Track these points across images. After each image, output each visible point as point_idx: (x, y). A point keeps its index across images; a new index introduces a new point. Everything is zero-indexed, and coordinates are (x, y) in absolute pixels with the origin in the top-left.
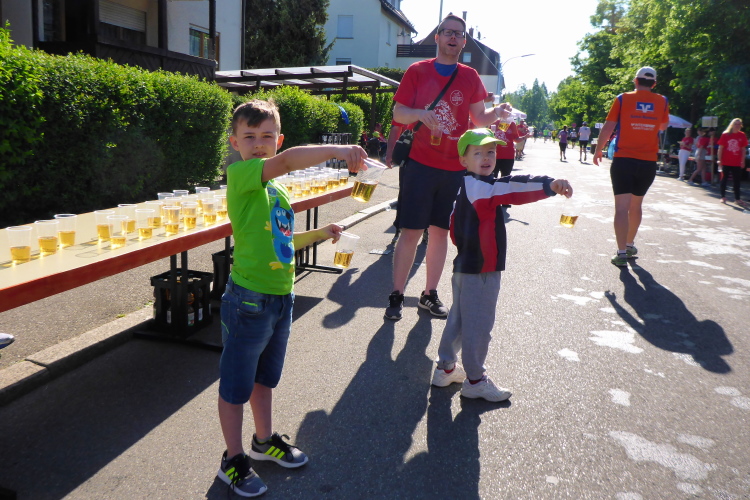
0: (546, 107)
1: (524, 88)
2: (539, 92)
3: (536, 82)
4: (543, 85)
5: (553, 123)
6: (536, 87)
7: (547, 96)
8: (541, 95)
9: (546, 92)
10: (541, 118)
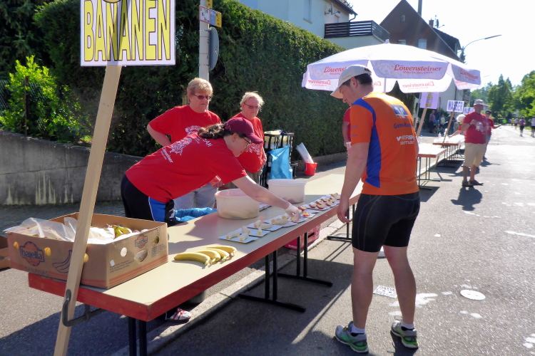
0: (511, 98)
1: (490, 84)
2: (504, 86)
3: (501, 77)
4: (508, 80)
5: (517, 113)
6: (501, 81)
7: (511, 88)
8: (506, 88)
9: (511, 85)
10: (506, 108)
